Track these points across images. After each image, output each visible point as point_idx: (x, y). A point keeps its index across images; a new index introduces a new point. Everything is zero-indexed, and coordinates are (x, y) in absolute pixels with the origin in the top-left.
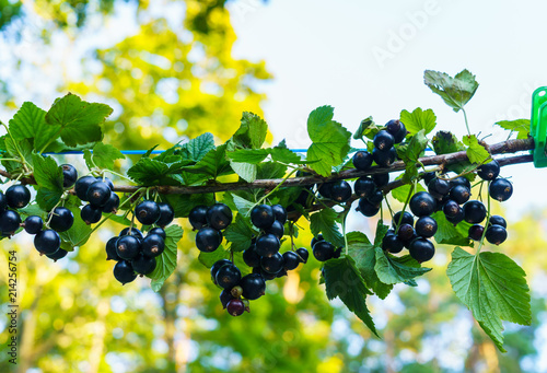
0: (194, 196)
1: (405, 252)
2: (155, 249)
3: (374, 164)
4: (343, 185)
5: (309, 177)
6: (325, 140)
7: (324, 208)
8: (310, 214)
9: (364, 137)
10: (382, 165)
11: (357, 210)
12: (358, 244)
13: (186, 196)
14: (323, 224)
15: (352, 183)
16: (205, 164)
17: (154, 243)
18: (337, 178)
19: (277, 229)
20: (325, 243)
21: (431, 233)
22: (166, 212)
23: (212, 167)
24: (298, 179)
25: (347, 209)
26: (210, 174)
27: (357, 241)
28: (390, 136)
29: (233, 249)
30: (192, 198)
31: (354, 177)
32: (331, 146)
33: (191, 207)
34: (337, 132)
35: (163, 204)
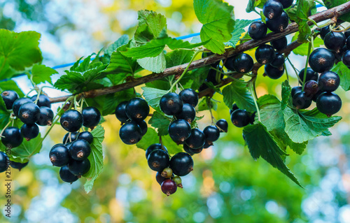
0: (118, 93)
1: (313, 106)
2: (81, 154)
3: (269, 31)
4: (243, 57)
5: (212, 57)
6: (211, 19)
7: (232, 80)
8: (221, 89)
9: (256, 9)
10: (276, 31)
11: (264, 75)
12: (270, 106)
13: (111, 96)
14: (236, 95)
15: (252, 53)
16: (117, 65)
17: (79, 149)
18: (238, 51)
19: (188, 112)
20: (240, 111)
21: (335, 87)
22: (91, 116)
23: (126, 66)
24: (202, 61)
25: (254, 76)
26: (127, 72)
27: (268, 104)
28: (277, 4)
29: (160, 134)
30: (115, 96)
31: (253, 47)
32: (218, 24)
33: (116, 104)
34: (219, 10)
35: (88, 108)
